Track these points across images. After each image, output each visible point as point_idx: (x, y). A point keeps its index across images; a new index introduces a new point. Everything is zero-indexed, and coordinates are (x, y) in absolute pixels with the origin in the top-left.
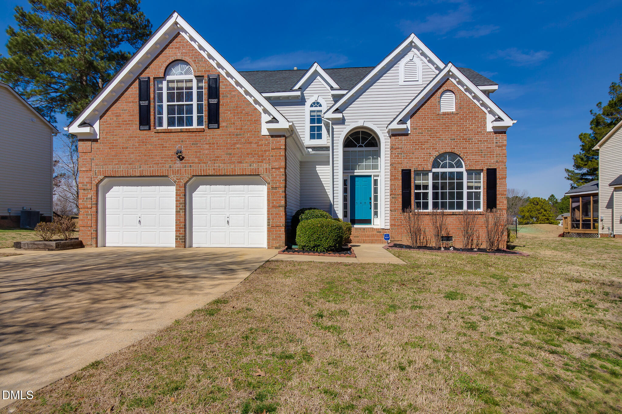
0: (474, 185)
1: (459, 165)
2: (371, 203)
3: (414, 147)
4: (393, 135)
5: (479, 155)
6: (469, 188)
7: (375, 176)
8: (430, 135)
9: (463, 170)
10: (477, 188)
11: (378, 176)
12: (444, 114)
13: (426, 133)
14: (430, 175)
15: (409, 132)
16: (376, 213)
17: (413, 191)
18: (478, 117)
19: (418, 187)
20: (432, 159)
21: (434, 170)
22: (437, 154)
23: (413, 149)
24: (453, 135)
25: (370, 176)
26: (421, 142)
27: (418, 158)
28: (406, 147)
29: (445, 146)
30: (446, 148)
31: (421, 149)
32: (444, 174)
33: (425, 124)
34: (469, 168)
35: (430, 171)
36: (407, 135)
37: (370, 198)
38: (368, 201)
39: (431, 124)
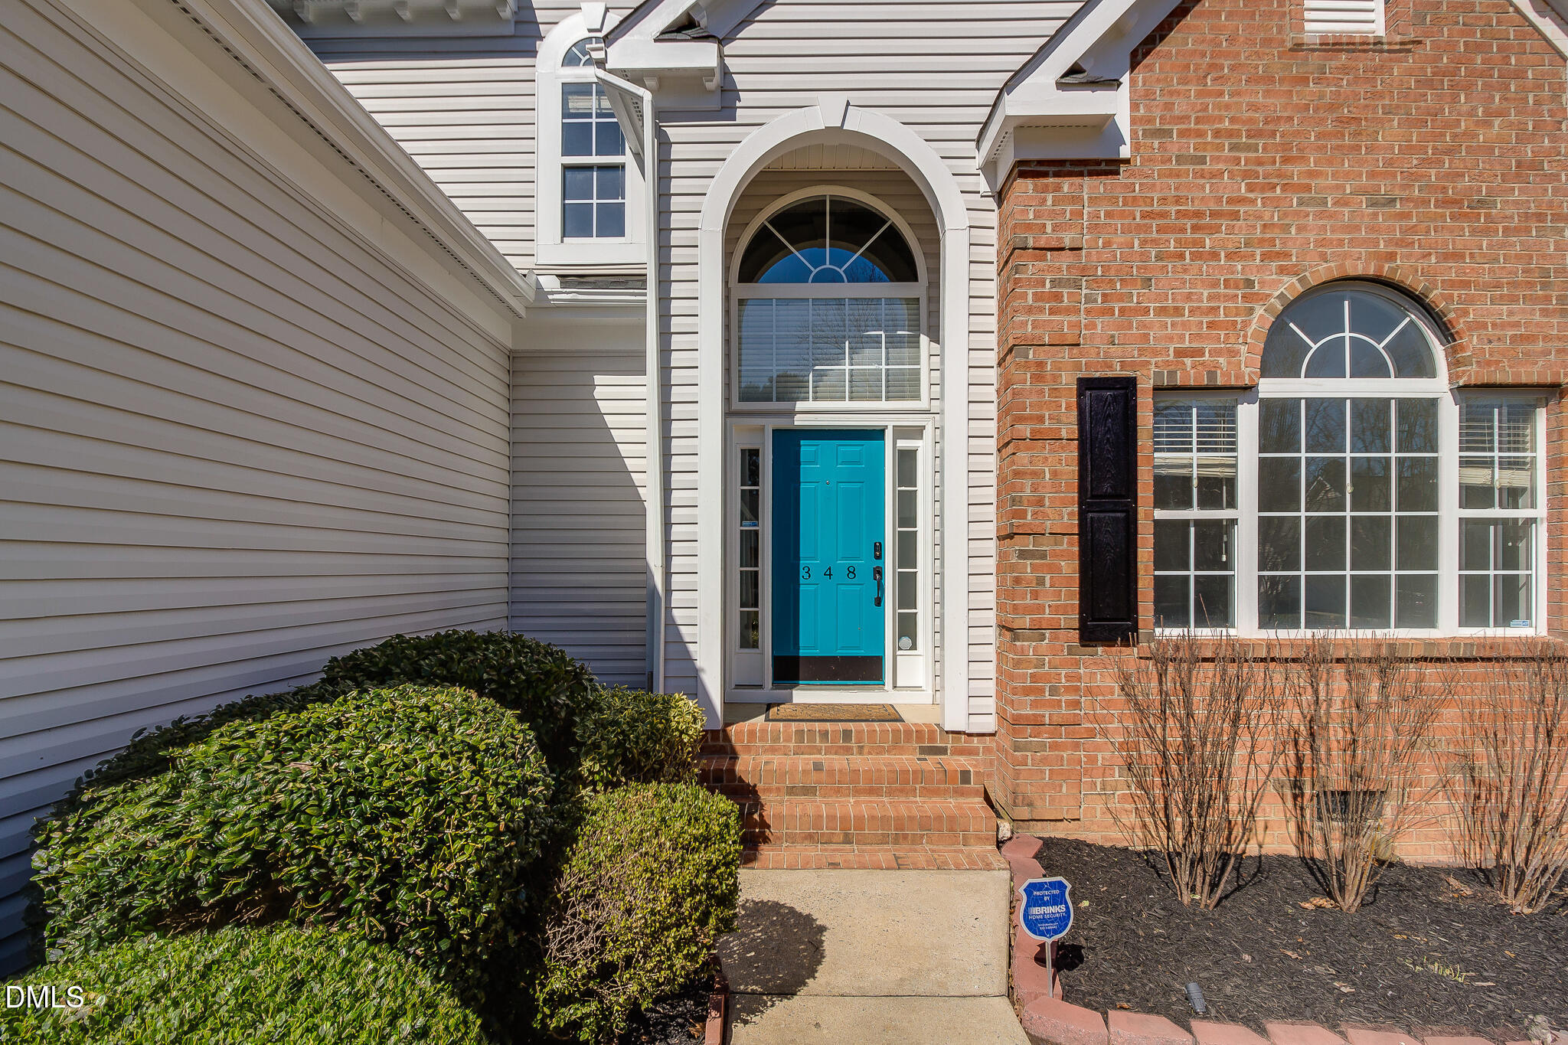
0: (1502, 478)
1: (1415, 363)
2: (879, 572)
3: (1155, 242)
4: (1025, 169)
5: (1534, 300)
6: (1472, 495)
7: (901, 432)
8: (1246, 174)
9: (1437, 386)
10: (1513, 496)
11: (917, 432)
12: (1333, 46)
13: (1227, 160)
14: (1248, 417)
15: (1125, 152)
16: (907, 627)
17: (1150, 514)
18: (1520, 75)
19: (1172, 489)
20: (1260, 319)
21: (1271, 388)
22: (1289, 286)
23: (1144, 256)
24: (1384, 175)
25: (878, 434)
26: (1198, 214)
27: (1178, 311)
28: (1107, 244)
29: (1341, 243)
30: (1346, 256)
31: (1195, 256)
32: (1325, 411)
33: (1217, 106)
34: (1472, 374)
35: (1247, 390)
36: (1110, 167)
37: (878, 550)
38: (866, 563)
39: (1253, 107)
